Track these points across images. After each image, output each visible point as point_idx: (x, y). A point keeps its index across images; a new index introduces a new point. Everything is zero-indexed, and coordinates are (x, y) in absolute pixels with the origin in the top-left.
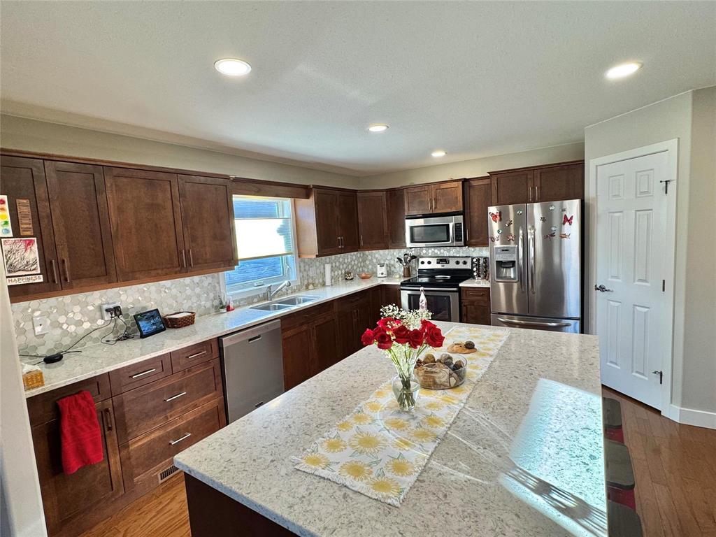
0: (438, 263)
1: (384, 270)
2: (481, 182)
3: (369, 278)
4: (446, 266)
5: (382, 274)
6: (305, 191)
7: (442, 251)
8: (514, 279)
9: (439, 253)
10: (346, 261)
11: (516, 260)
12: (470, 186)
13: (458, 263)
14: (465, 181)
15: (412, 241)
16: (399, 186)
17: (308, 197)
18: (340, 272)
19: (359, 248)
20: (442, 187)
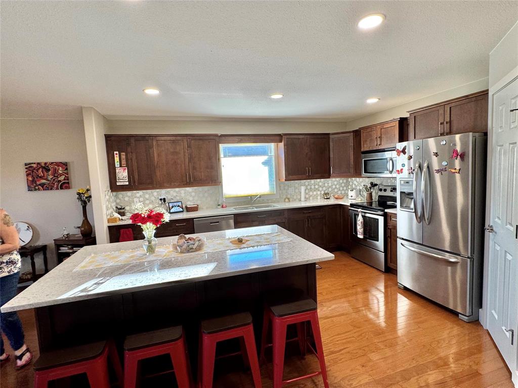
0: (390, 191)
1: (353, 194)
3: (341, 198)
5: (351, 196)
6: (279, 138)
10: (326, 185)
14: (401, 120)
15: (365, 172)
17: (281, 141)
18: (319, 193)
19: (330, 176)
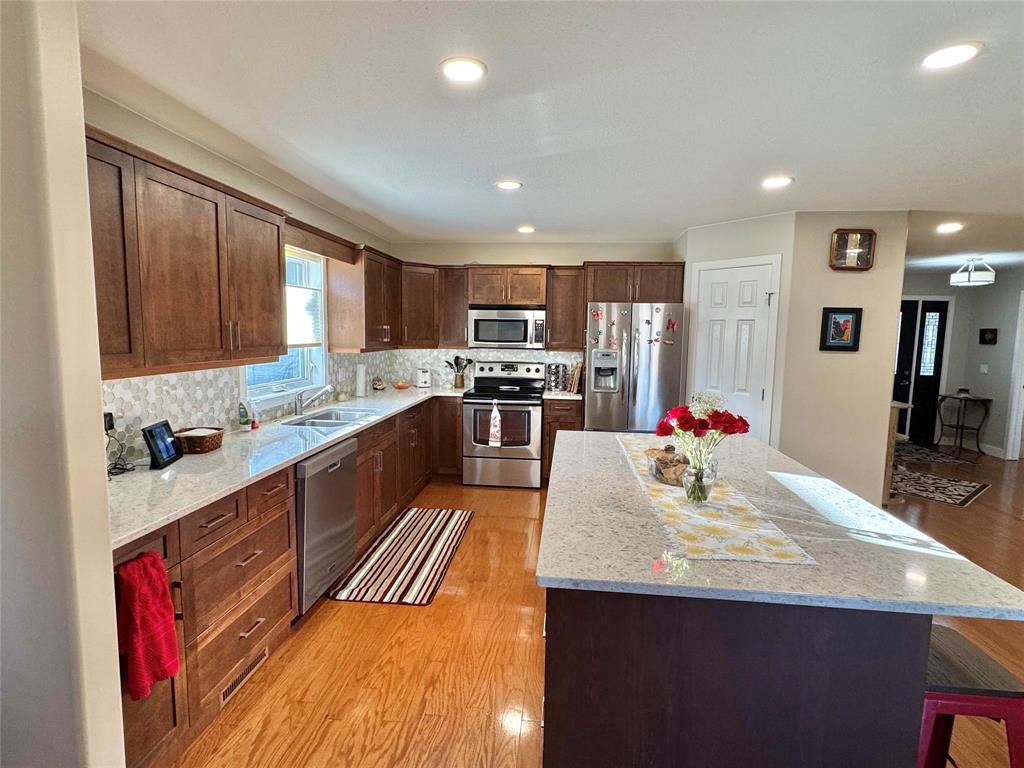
0: (503, 370)
1: (427, 377)
2: (567, 273)
3: (407, 388)
4: (514, 375)
5: (425, 382)
6: (351, 253)
7: (507, 355)
8: (615, 388)
9: (502, 357)
11: (618, 366)
12: (555, 276)
13: (528, 370)
14: (550, 268)
15: (476, 339)
16: (462, 264)
17: (354, 261)
19: (402, 344)
20: (520, 272)
